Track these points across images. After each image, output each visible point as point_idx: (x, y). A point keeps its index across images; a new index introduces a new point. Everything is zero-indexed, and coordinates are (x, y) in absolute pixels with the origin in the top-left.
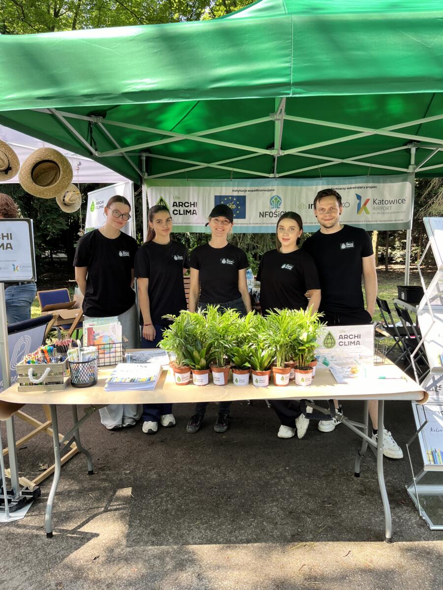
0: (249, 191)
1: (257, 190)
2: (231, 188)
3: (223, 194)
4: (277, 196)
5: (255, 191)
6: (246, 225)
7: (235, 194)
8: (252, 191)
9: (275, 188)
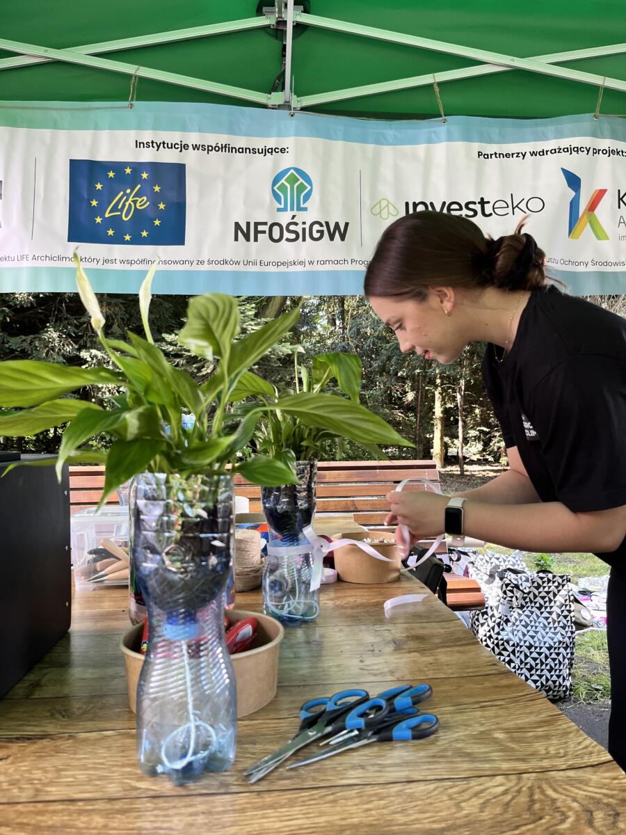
0: (196, 147)
1: (225, 148)
2: (132, 135)
3: (102, 156)
4: (296, 170)
5: (218, 148)
6: (186, 267)
7: (147, 156)
8: (209, 149)
9: (288, 142)
